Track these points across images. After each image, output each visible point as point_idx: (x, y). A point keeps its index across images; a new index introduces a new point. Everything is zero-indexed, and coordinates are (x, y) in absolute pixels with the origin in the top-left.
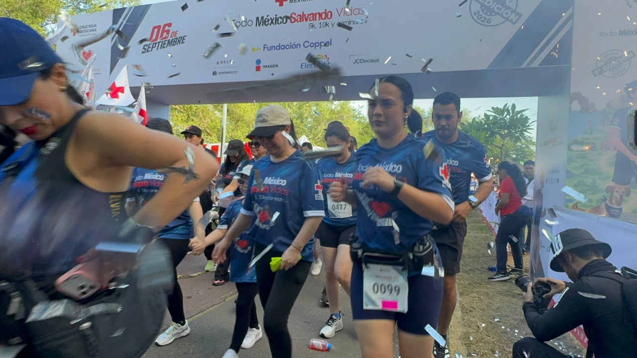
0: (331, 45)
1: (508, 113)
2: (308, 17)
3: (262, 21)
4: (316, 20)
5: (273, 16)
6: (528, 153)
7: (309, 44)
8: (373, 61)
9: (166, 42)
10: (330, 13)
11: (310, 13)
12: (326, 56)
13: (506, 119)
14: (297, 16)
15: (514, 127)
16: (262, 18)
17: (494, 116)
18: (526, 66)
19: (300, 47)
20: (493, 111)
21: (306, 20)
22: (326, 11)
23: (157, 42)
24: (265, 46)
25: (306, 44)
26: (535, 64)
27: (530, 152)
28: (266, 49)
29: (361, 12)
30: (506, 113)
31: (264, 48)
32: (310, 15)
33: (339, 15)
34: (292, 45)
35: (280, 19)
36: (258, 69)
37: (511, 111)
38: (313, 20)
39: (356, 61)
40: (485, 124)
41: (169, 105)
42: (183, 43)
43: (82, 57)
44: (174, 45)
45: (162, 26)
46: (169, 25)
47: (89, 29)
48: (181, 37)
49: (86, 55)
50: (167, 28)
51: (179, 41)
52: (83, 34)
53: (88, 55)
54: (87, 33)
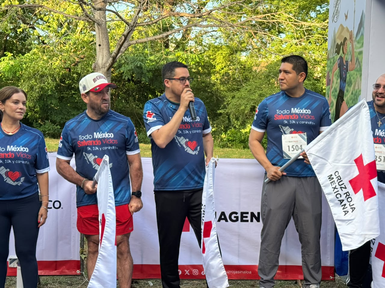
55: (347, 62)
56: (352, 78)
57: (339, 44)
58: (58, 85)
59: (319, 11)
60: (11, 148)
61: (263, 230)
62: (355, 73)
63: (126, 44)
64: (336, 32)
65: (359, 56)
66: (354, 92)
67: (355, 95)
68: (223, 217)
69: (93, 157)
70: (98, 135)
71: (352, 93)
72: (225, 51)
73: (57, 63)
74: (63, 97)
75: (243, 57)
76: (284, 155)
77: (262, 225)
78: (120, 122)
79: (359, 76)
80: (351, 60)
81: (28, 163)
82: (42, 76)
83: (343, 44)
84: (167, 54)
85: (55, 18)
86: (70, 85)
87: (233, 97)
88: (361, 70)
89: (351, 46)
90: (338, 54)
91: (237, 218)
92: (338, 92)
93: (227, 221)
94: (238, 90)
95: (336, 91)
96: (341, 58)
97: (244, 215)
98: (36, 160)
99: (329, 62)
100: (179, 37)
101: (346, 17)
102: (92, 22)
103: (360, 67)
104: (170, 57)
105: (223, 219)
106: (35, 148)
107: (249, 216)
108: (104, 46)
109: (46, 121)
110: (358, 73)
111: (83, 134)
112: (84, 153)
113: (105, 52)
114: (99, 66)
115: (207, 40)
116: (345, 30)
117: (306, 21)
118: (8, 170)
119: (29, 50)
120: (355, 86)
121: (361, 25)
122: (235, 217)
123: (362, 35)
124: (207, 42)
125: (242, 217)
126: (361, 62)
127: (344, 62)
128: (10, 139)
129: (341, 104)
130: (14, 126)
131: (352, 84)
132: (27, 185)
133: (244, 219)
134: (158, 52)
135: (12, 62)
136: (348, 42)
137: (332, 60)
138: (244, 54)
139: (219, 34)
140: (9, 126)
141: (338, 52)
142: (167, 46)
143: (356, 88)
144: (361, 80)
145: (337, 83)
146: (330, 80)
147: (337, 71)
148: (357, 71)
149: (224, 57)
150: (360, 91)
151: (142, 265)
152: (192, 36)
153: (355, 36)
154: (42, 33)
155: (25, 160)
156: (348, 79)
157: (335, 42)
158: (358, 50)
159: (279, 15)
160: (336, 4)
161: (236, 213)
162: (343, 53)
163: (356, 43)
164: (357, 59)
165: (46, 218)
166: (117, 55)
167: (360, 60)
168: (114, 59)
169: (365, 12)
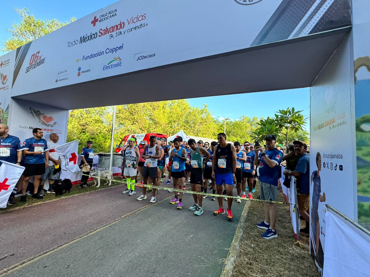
0: (122, 48)
1: (290, 114)
2: (109, 30)
3: (83, 40)
4: (114, 31)
5: (89, 35)
6: (304, 138)
7: (109, 50)
8: (151, 56)
9: (36, 64)
10: (123, 24)
11: (110, 27)
12: (119, 58)
13: (289, 117)
14: (103, 31)
15: (294, 122)
16: (84, 37)
17: (281, 116)
18: (293, 37)
19: (103, 54)
20: (280, 112)
21: (108, 33)
22: (121, 23)
23: (32, 64)
24: (84, 57)
25: (108, 51)
26: (305, 33)
27: (305, 138)
28: (84, 59)
29: (144, 18)
30: (288, 114)
31: (83, 58)
32: (111, 28)
33: (129, 24)
34: (99, 53)
35: (93, 35)
36: (79, 74)
37: (291, 112)
38: (112, 31)
39: (139, 58)
40: (276, 121)
41: (68, 110)
42: (44, 63)
43: (3, 80)
44: (39, 65)
45: (35, 54)
46: (39, 52)
47: (7, 62)
48: (43, 59)
49: (4, 78)
50: (37, 55)
51: (42, 62)
52: (4, 66)
53: (5, 78)
54: (6, 65)
80: (2, 119)
89: (2, 114)
121: (8, 108)
123: (8, 111)
153: (5, 111)
158: (6, 116)
163: (5, 114)
164: (5, 119)
167: (6, 120)
169: (9, 104)
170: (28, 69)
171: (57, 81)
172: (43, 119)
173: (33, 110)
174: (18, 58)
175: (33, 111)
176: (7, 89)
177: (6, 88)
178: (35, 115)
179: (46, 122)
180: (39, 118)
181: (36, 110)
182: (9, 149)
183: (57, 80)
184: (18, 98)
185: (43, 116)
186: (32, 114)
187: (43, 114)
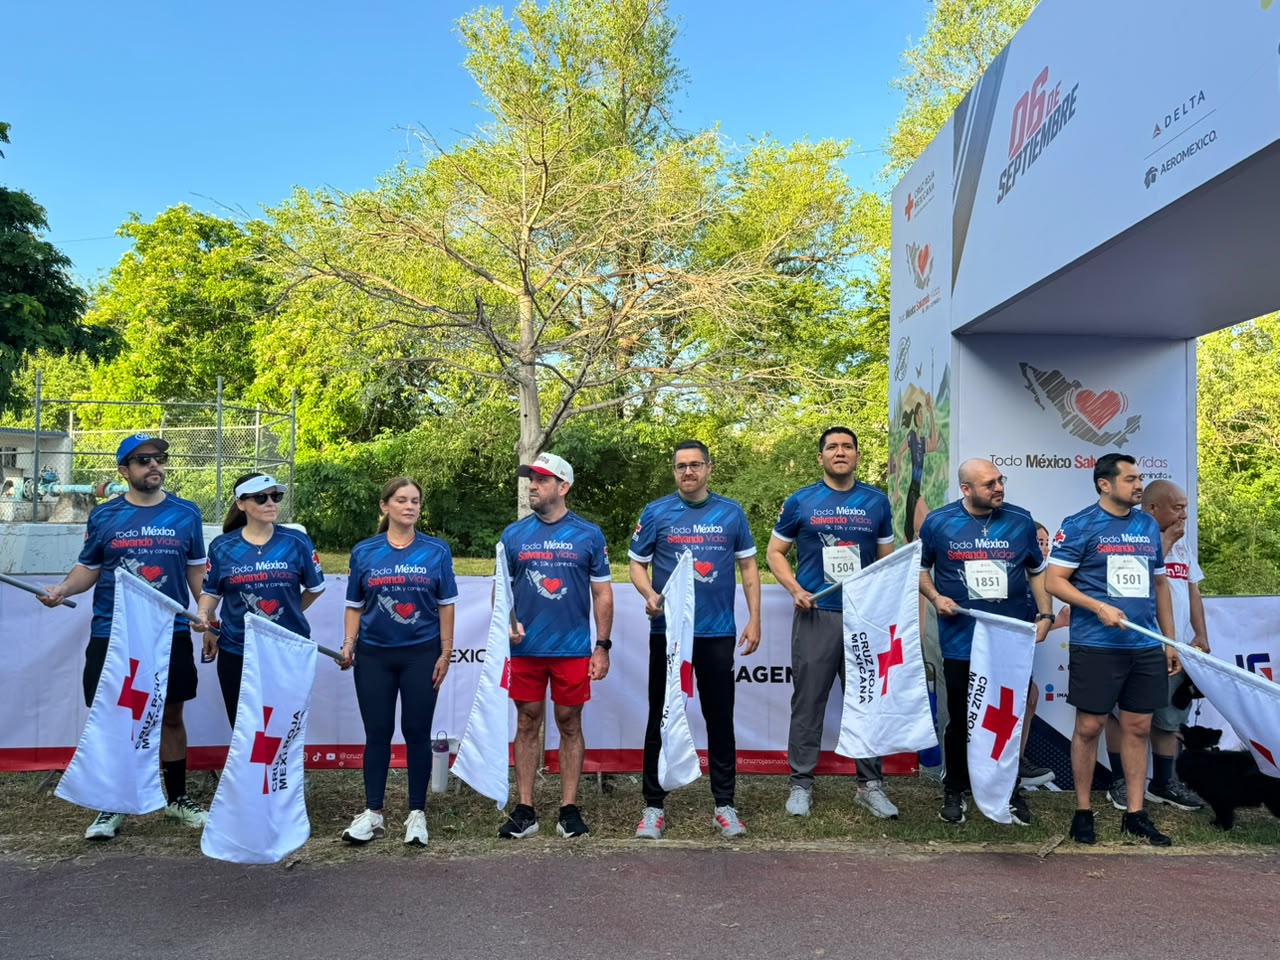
9: (1039, 137)
23: (1022, 149)
41: (1194, 338)
42: (1072, 114)
43: (918, 269)
44: (1054, 135)
45: (1027, 93)
46: (1043, 78)
47: (926, 188)
48: (1067, 99)
49: (922, 259)
50: (1039, 91)
51: (1065, 111)
52: (919, 208)
53: (924, 257)
54: (924, 202)
55: (923, 439)
56: (932, 463)
57: (909, 412)
58: (458, 476)
59: (851, 362)
60: (401, 569)
61: (795, 697)
62: (938, 455)
63: (564, 414)
64: (903, 394)
65: (943, 431)
66: (937, 484)
67: (939, 488)
68: (744, 675)
69: (540, 577)
70: (550, 545)
71: (934, 485)
72: (711, 423)
73: (457, 444)
74: (464, 494)
75: (736, 431)
76: (825, 578)
77: (793, 691)
78: (584, 530)
79: (944, 459)
80: (930, 437)
81: (427, 590)
82: (435, 463)
83: (916, 411)
84: (623, 427)
85: (457, 376)
86: (475, 475)
87: (725, 491)
88: (947, 451)
89: (928, 414)
90: (908, 427)
91: (765, 675)
92: (909, 483)
93: (750, 681)
94: (731, 480)
95: (906, 482)
96: (913, 433)
97: (776, 672)
98: (438, 585)
99: (892, 439)
100: (639, 402)
101: (919, 373)
102: (513, 384)
103: (946, 446)
104: (628, 431)
105: (744, 678)
106: (436, 568)
107: (784, 672)
108: (532, 417)
109: (439, 532)
110: (942, 455)
111: (528, 542)
112: (527, 570)
113: (534, 426)
114: (524, 447)
115: (681, 406)
116: (918, 392)
117: (832, 377)
118: (397, 601)
119: (415, 423)
120: (938, 475)
121: (944, 385)
122: (762, 675)
123: (947, 399)
124: (681, 408)
125: (773, 675)
126: (947, 439)
127: (919, 439)
128: (400, 556)
129: (916, 502)
130: (406, 536)
131: (933, 472)
132: (424, 623)
133: (776, 678)
134: (609, 423)
135: (390, 442)
136: (924, 409)
137: (897, 436)
138: (737, 427)
139: (699, 396)
140: (397, 535)
141: (907, 424)
142: (621, 416)
143: (941, 477)
144: (948, 465)
145: (907, 470)
146: (895, 465)
147: (907, 451)
148: (941, 452)
149: (708, 431)
150: (947, 482)
151: (621, 750)
152: (659, 400)
153: (935, 401)
154: (437, 399)
155: (421, 586)
156: (925, 464)
157: (901, 409)
158: (941, 422)
159: (792, 368)
160: (901, 354)
161: (764, 669)
162: (916, 425)
163: (937, 411)
164: (940, 435)
165: (444, 676)
166: (552, 429)
167: (945, 436)
168: (548, 435)
169: (949, 364)
170: (1004, 180)
171: (1150, 177)
172: (1077, 412)
173: (1035, 370)
174: (965, 143)
175: (1033, 380)
176: (935, 302)
177: (932, 299)
178: (1042, 394)
179: (1090, 424)
180: (1062, 408)
181: (1044, 371)
182: (1005, 566)
183: (1150, 172)
184: (976, 328)
185: (1076, 393)
186: (1033, 391)
187: (1078, 385)
